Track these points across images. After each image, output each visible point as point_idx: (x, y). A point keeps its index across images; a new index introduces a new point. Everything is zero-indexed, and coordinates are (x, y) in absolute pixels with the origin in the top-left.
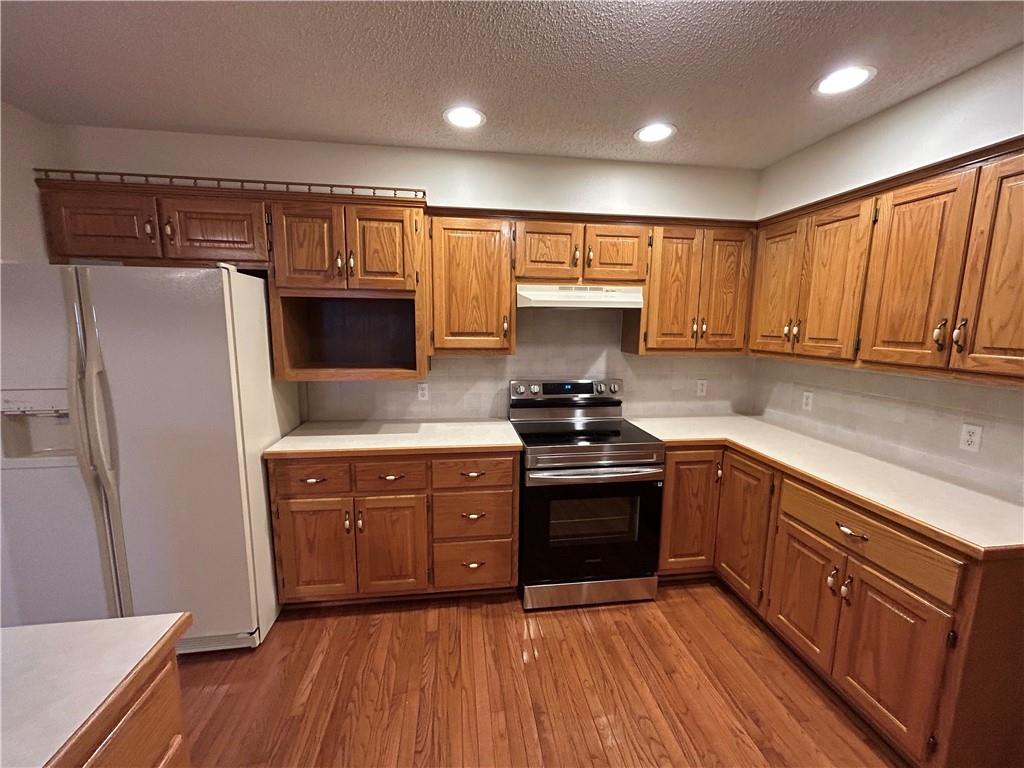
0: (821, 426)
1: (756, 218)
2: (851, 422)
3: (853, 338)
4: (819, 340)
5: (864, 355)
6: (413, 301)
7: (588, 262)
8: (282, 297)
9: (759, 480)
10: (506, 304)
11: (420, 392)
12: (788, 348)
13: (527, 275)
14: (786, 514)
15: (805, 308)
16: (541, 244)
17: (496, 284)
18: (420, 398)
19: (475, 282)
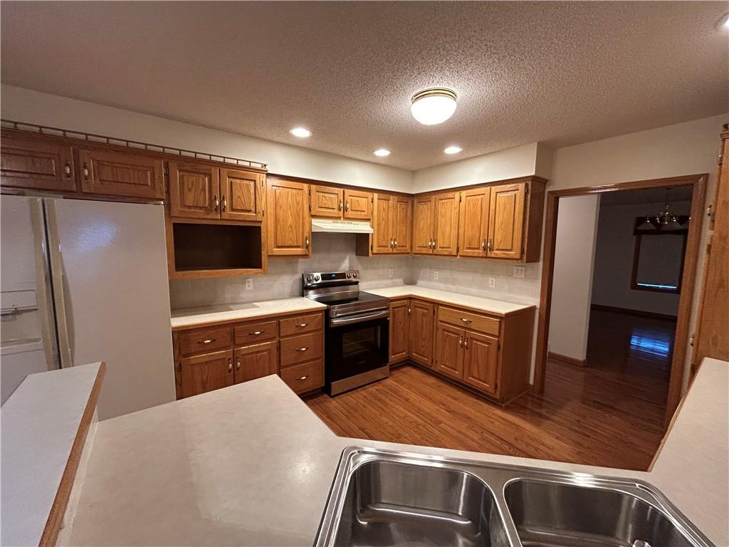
0: (442, 285)
1: (413, 193)
2: (454, 282)
3: (456, 247)
4: (443, 248)
5: (460, 253)
6: (260, 227)
7: (345, 209)
8: (174, 224)
9: (427, 309)
10: (307, 230)
11: (247, 284)
12: (431, 252)
13: (317, 214)
14: (441, 321)
15: (437, 235)
16: (324, 199)
17: (301, 218)
18: (247, 288)
19: (290, 217)
